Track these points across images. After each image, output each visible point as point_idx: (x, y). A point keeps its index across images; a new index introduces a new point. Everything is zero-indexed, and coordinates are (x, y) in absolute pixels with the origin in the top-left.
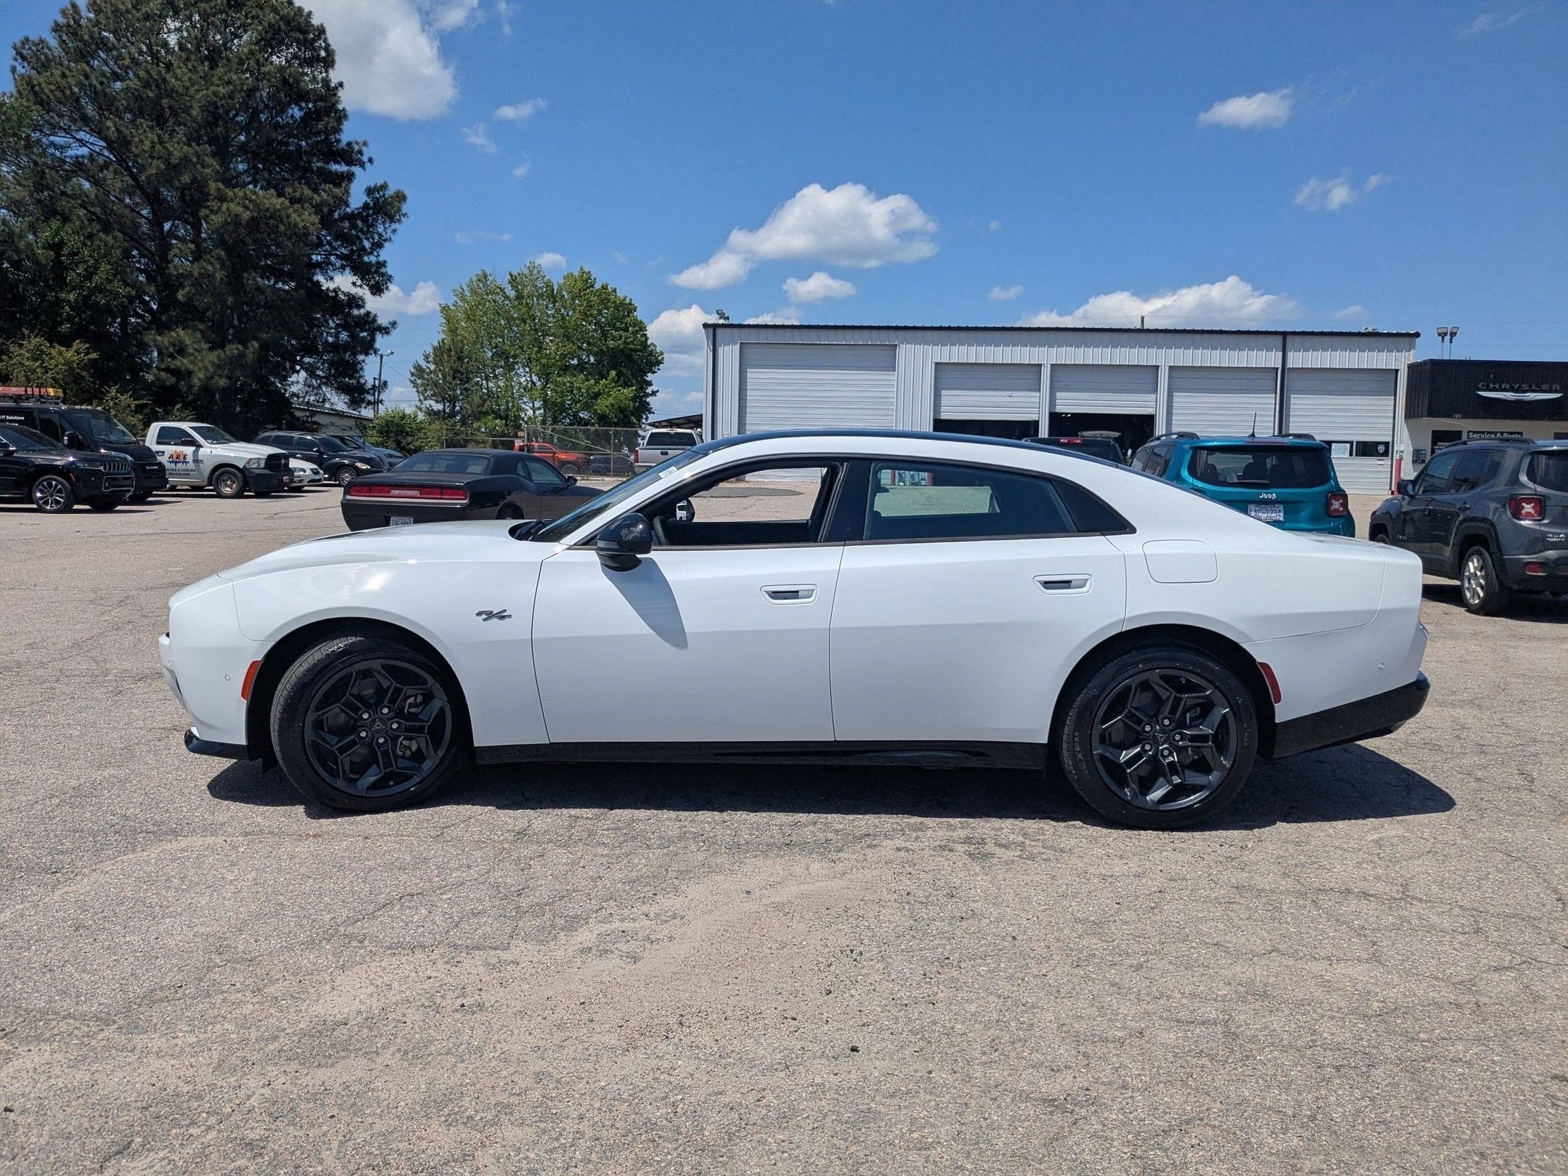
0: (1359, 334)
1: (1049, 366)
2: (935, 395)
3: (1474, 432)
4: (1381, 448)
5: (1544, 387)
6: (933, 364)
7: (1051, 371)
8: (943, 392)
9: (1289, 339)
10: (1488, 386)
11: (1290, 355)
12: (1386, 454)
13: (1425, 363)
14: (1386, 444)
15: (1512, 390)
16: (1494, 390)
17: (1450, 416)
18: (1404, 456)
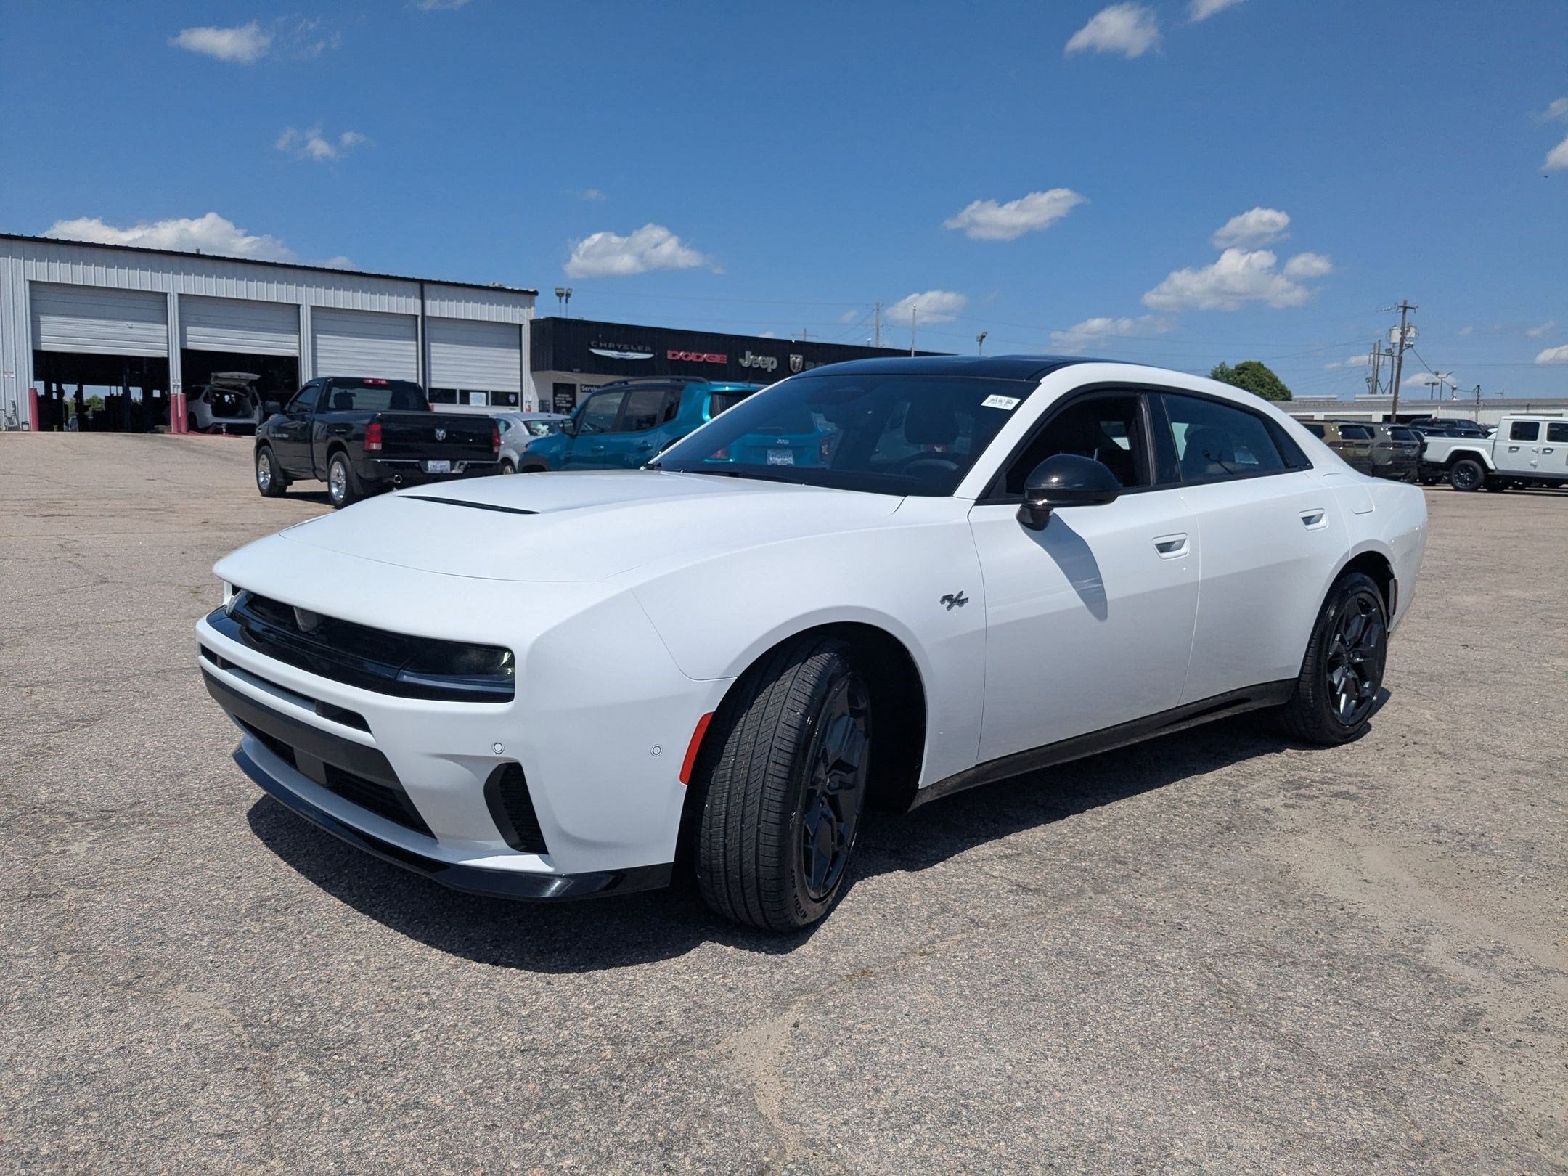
0: (487, 288)
1: (176, 296)
2: (32, 321)
3: (586, 386)
4: (512, 398)
5: (639, 348)
6: (27, 284)
7: (179, 302)
8: (42, 318)
9: (426, 287)
10: (598, 344)
11: (428, 303)
12: (516, 404)
13: (547, 320)
14: (516, 394)
15: (616, 349)
16: (603, 348)
17: (570, 370)
18: (532, 405)
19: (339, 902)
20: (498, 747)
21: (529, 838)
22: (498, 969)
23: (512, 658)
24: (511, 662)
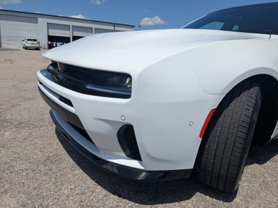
6: (47, 23)
7: (72, 27)
9: (115, 24)
11: (115, 28)
19: (72, 160)
20: (123, 118)
21: (134, 153)
22: (121, 199)
23: (131, 81)
24: (130, 82)
